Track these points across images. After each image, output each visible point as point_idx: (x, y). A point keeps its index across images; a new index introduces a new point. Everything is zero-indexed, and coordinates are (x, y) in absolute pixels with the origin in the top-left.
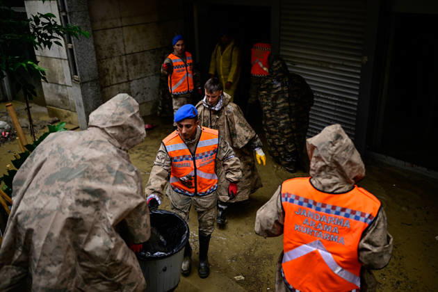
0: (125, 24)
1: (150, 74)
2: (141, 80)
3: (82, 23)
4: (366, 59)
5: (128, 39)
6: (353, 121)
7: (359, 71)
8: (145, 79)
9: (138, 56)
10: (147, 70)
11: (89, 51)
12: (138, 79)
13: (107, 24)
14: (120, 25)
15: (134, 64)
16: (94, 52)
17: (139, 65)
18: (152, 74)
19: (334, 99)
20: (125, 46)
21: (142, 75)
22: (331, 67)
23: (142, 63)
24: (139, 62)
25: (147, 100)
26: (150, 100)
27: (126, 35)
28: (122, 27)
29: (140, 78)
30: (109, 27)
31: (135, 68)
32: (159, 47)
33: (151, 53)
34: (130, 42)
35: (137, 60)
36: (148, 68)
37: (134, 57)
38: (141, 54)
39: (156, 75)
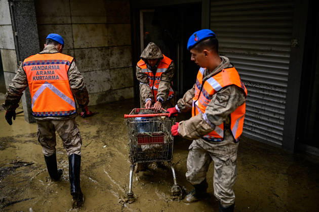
0: (75, 22)
1: (97, 69)
2: (88, 73)
3: (27, 12)
4: (295, 42)
5: (77, 36)
6: (282, 109)
7: (288, 56)
8: (92, 73)
9: (86, 52)
10: (94, 65)
11: (33, 38)
12: (85, 72)
13: (57, 20)
14: (70, 22)
15: (82, 58)
16: (38, 40)
17: (87, 60)
18: (99, 69)
19: (262, 87)
20: (74, 41)
21: (90, 69)
22: (259, 54)
23: (89, 58)
24: (86, 57)
25: (93, 92)
26: (96, 92)
27: (75, 31)
28: (72, 24)
29: (88, 71)
30: (58, 23)
31: (83, 61)
32: (107, 45)
33: (99, 50)
34: (79, 39)
35: (84, 55)
36: (96, 63)
37: (82, 51)
38: (89, 50)
39: (103, 70)
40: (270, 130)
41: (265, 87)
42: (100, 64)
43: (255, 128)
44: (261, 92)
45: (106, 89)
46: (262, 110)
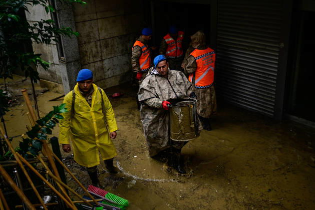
0: (100, 17)
1: (118, 55)
2: (111, 59)
3: (67, 17)
5: (102, 29)
6: (273, 91)
7: (277, 54)
8: (114, 58)
9: (109, 41)
10: (115, 51)
12: (109, 58)
13: (86, 17)
14: (95, 18)
15: (106, 47)
16: (77, 39)
17: (110, 48)
18: (120, 54)
20: (99, 34)
21: (112, 55)
23: (112, 46)
24: (110, 46)
25: (116, 74)
26: (118, 74)
27: (100, 25)
28: (97, 19)
29: (111, 58)
30: (87, 20)
31: (107, 50)
32: (125, 34)
33: (119, 38)
34: (103, 31)
35: (108, 44)
36: (117, 50)
37: (106, 42)
38: (111, 39)
39: (122, 55)
40: (265, 105)
41: (261, 75)
42: (120, 50)
43: (254, 103)
44: (258, 78)
45: (126, 71)
46: (259, 90)
